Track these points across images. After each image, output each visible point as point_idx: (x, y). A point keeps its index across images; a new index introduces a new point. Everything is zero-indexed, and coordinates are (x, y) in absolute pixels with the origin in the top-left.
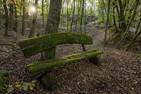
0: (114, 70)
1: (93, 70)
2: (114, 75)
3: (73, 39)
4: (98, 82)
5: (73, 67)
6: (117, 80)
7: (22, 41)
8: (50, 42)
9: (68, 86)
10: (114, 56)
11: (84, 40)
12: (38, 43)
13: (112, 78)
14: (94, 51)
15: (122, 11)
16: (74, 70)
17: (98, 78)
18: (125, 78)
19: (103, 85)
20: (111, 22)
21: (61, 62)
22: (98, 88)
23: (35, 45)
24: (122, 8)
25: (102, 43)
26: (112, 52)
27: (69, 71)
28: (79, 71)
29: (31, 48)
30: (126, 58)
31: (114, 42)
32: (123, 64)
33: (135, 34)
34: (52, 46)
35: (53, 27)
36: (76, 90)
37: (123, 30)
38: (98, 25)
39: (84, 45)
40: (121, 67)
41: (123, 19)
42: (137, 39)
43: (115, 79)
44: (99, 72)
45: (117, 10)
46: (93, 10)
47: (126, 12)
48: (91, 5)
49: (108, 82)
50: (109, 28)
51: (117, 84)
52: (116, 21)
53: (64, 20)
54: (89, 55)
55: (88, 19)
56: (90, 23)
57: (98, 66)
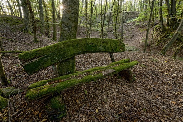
0: (154, 90)
1: (123, 88)
2: (153, 99)
3: (96, 46)
4: (126, 108)
5: (96, 83)
6: (157, 108)
7: (23, 54)
8: (62, 53)
9: (82, 114)
10: (156, 66)
11: (111, 47)
12: (45, 56)
13: (148, 104)
14: (126, 62)
15: (173, 2)
16: (96, 88)
17: (127, 102)
18: (170, 105)
19: (134, 114)
20: (157, 18)
22: (126, 117)
23: (40, 58)
26: (154, 60)
27: (89, 90)
28: (102, 90)
29: (35, 62)
30: (174, 70)
31: (159, 44)
32: (168, 80)
34: (66, 57)
35: (68, 32)
37: (173, 27)
38: (138, 23)
39: (112, 53)
40: (165, 84)
41: (175, 12)
43: (154, 107)
44: (130, 92)
46: (133, 4)
47: (180, 2)
49: (141, 110)
50: (153, 26)
51: (156, 115)
52: (163, 16)
53: (98, 20)
54: (117, 68)
55: (126, 17)
56: (128, 22)
57: (130, 82)
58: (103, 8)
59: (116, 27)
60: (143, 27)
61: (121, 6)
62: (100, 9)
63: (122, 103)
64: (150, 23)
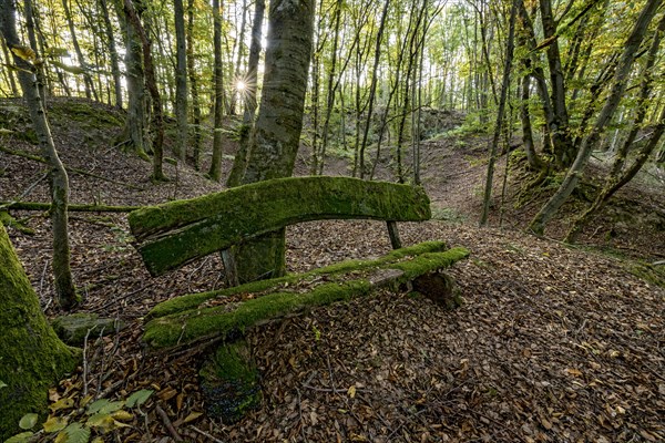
0: (516, 335)
1: (426, 328)
2: (515, 361)
3: (349, 200)
4: (438, 386)
5: (347, 308)
6: (529, 386)
7: (143, 213)
8: (254, 214)
9: (307, 401)
10: (518, 265)
11: (393, 206)
12: (205, 221)
13: (503, 375)
14: (434, 249)
15: (559, 91)
16: (346, 325)
17: (441, 369)
18: (564, 380)
19: (462, 406)
20: (515, 130)
22: (439, 415)
23: (191, 226)
24: (559, 78)
25: (476, 207)
26: (511, 248)
27: (327, 330)
28: (366, 331)
29: (175, 237)
30: (570, 278)
31: (523, 203)
32: (555, 308)
34: (263, 229)
35: (272, 157)
36: (336, 424)
37: (560, 159)
38: (462, 143)
39: (394, 222)
40: (548, 319)
41: (564, 118)
43: (518, 385)
44: (448, 338)
45: (541, 84)
46: (447, 90)
47: (576, 91)
48: (441, 71)
49: (482, 392)
50: (504, 153)
51: (526, 409)
52: (533, 127)
53: (347, 126)
54: (410, 265)
55: (428, 123)
56: (435, 137)
57: (447, 310)
58: (361, 95)
59: (399, 151)
60: (477, 153)
61: (414, 92)
62: (354, 96)
63: (427, 371)
64: (497, 144)
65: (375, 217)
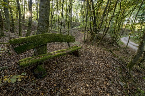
0: (89, 59)
1: (75, 60)
2: (89, 62)
3: (60, 38)
4: (78, 68)
5: (61, 59)
6: (90, 65)
9: (56, 73)
10: (89, 50)
11: (69, 39)
12: (29, 42)
13: (87, 65)
14: (76, 47)
15: (95, 20)
16: (61, 61)
17: (78, 65)
18: (95, 64)
19: (81, 70)
20: (89, 27)
21: (49, 56)
22: (78, 72)
23: (26, 43)
24: (95, 18)
25: (83, 42)
26: (88, 47)
27: (58, 63)
28: (65, 62)
29: (22, 46)
30: (96, 51)
33: (102, 36)
34: (43, 44)
35: (43, 29)
36: (62, 75)
38: (80, 29)
39: (69, 42)
40: (93, 56)
41: (96, 25)
42: (103, 38)
44: (79, 61)
45: (92, 19)
46: (77, 18)
47: (98, 21)
48: (75, 14)
49: (84, 67)
50: (87, 31)
51: (90, 68)
52: (92, 27)
54: (72, 49)
55: (74, 25)
56: (75, 28)
57: (79, 57)
59: (68, 30)
60: (83, 31)
61: (70, 18)
63: (76, 66)
64: (85, 29)
65: (65, 42)
